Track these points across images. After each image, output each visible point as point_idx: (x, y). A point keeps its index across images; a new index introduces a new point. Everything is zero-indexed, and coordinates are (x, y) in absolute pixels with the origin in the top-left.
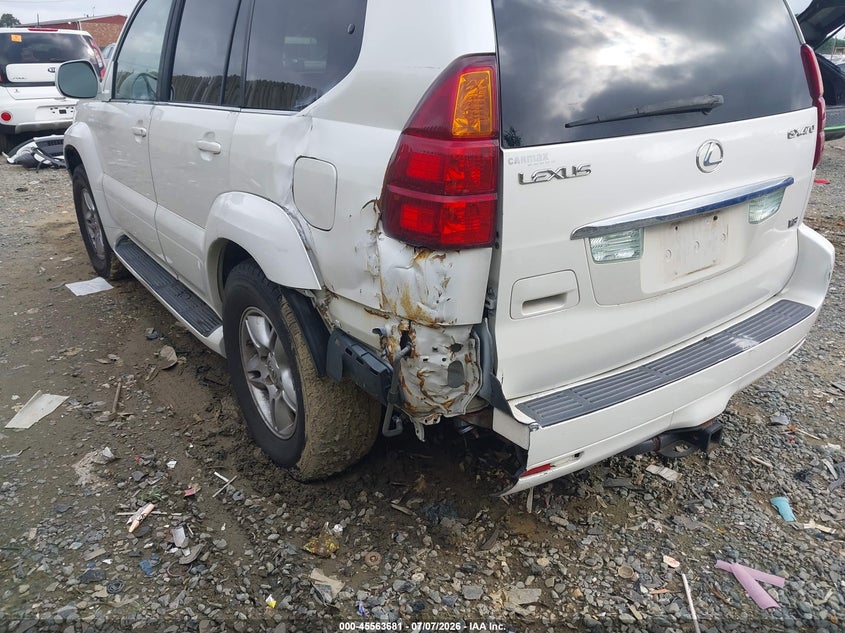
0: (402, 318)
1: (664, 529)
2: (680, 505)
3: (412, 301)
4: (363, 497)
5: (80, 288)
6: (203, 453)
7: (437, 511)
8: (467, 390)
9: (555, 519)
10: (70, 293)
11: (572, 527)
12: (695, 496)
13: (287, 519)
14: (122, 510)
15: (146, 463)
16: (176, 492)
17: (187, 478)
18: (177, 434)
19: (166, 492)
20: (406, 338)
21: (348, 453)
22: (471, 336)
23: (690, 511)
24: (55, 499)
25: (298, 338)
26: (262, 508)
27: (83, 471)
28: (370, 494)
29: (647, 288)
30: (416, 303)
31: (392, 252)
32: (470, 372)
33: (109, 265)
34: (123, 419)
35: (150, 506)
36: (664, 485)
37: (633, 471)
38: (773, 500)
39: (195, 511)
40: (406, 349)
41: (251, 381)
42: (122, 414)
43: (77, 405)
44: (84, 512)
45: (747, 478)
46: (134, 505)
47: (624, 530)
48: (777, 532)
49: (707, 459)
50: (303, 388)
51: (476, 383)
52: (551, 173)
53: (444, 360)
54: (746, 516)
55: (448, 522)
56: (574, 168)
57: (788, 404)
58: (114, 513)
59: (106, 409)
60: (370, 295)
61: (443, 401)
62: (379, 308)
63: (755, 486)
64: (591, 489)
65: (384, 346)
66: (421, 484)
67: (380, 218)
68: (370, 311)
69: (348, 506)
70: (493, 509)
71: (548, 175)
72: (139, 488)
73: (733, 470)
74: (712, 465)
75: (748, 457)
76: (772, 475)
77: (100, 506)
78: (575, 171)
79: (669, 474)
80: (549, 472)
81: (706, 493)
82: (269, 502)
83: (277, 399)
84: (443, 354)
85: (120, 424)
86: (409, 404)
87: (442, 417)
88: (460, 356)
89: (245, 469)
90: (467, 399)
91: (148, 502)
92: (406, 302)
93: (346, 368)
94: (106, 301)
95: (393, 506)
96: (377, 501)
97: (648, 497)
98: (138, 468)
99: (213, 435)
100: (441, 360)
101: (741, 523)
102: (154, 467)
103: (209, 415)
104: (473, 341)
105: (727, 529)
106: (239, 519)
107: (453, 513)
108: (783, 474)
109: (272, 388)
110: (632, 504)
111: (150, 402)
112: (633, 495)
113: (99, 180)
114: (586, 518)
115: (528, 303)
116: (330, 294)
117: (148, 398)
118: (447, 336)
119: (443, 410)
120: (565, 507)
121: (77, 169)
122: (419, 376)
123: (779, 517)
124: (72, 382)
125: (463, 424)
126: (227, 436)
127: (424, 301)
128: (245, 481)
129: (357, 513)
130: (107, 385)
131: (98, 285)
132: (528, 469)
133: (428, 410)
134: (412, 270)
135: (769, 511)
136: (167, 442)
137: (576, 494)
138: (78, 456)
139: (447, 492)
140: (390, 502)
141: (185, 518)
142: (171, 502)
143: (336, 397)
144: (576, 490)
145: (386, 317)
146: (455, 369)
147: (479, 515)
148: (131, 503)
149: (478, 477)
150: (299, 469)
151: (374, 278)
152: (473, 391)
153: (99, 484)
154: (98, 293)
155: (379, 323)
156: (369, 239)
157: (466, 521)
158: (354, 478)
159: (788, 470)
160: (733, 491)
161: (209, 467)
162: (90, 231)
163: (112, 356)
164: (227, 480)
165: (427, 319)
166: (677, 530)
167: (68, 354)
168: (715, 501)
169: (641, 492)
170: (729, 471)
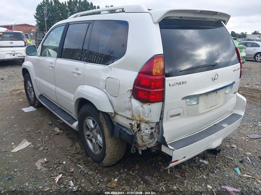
0: (137, 120)
1: (206, 177)
2: (210, 171)
3: (141, 116)
4: (122, 171)
5: (26, 110)
6: (73, 159)
7: (143, 174)
8: (154, 140)
9: (176, 175)
10: (23, 112)
11: (181, 178)
12: (213, 168)
13: (101, 178)
14: (52, 176)
15: (57, 162)
16: (68, 171)
17: (69, 166)
18: (64, 154)
19: (65, 171)
20: (139, 126)
21: (117, 158)
22: (156, 125)
23: (213, 172)
24: (31, 174)
25: (105, 125)
26: (93, 175)
27: (38, 165)
28: (124, 170)
29: (200, 112)
30: (142, 116)
31: (135, 103)
32: (155, 135)
33: (35, 103)
34: (47, 150)
35: (61, 175)
36: (205, 165)
37: (196, 161)
38: (234, 169)
39: (74, 176)
40: (138, 129)
41: (86, 138)
42: (46, 148)
43: (32, 146)
44: (41, 177)
45: (227, 163)
46: (55, 175)
47: (195, 178)
48: (237, 178)
49: (216, 158)
50: (106, 140)
51: (157, 138)
52: (177, 83)
53: (149, 132)
54: (228, 173)
55: (147, 177)
56: (182, 82)
57: (235, 142)
58: (50, 177)
59: (41, 146)
60: (128, 114)
61: (148, 143)
62: (131, 118)
63: (229, 165)
64: (185, 167)
65: (132, 128)
66: (137, 167)
67: (132, 94)
68: (128, 118)
69: (118, 174)
70: (159, 173)
71: (176, 84)
72: (56, 170)
73: (223, 160)
74: (217, 160)
75: (227, 157)
76: (233, 162)
77: (46, 175)
78: (183, 82)
79: (206, 162)
80: (177, 162)
81: (216, 167)
82: (95, 173)
83: (95, 143)
84: (149, 130)
85: (46, 151)
86: (138, 144)
87: (147, 147)
88: (153, 130)
89: (86, 164)
90: (154, 142)
91: (60, 174)
92: (139, 116)
93: (120, 134)
94: (35, 114)
95: (131, 173)
96: (126, 172)
97: (201, 169)
98: (55, 164)
99: (74, 154)
100: (148, 132)
101: (227, 175)
102: (60, 164)
103: (72, 148)
104: (157, 126)
105: (223, 177)
106: (87, 178)
107: (147, 175)
108: (236, 162)
109: (94, 140)
110: (197, 171)
111: (54, 144)
112: (196, 168)
113: (34, 78)
114: (185, 175)
115: (171, 116)
116: (116, 113)
117: (53, 143)
118: (150, 125)
119: (148, 146)
120: (178, 172)
121: (26, 75)
122: (142, 136)
123: (237, 173)
124: (29, 138)
125: (153, 149)
126: (78, 154)
127: (144, 116)
128: (87, 167)
129: (121, 175)
130: (40, 139)
131: (31, 109)
132: (172, 161)
133: (143, 145)
134: (141, 108)
135: (234, 172)
136: (61, 156)
137: (181, 168)
138: (36, 161)
139: (145, 169)
140: (129, 172)
141: (72, 178)
142: (67, 174)
143: (115, 142)
144: (181, 167)
145: (133, 120)
146: (152, 134)
147: (155, 175)
148: (54, 174)
149: (153, 164)
150: (103, 163)
151: (130, 110)
152: (156, 140)
153: (44, 169)
154: (32, 111)
155: (130, 122)
156: (129, 99)
157: (151, 177)
158: (119, 165)
159: (238, 160)
160: (224, 166)
161: (75, 163)
162: (29, 93)
163: (40, 131)
164: (81, 167)
165: (145, 121)
166: (210, 178)
167: (27, 130)
168: (219, 169)
169: (199, 167)
170: (222, 161)
